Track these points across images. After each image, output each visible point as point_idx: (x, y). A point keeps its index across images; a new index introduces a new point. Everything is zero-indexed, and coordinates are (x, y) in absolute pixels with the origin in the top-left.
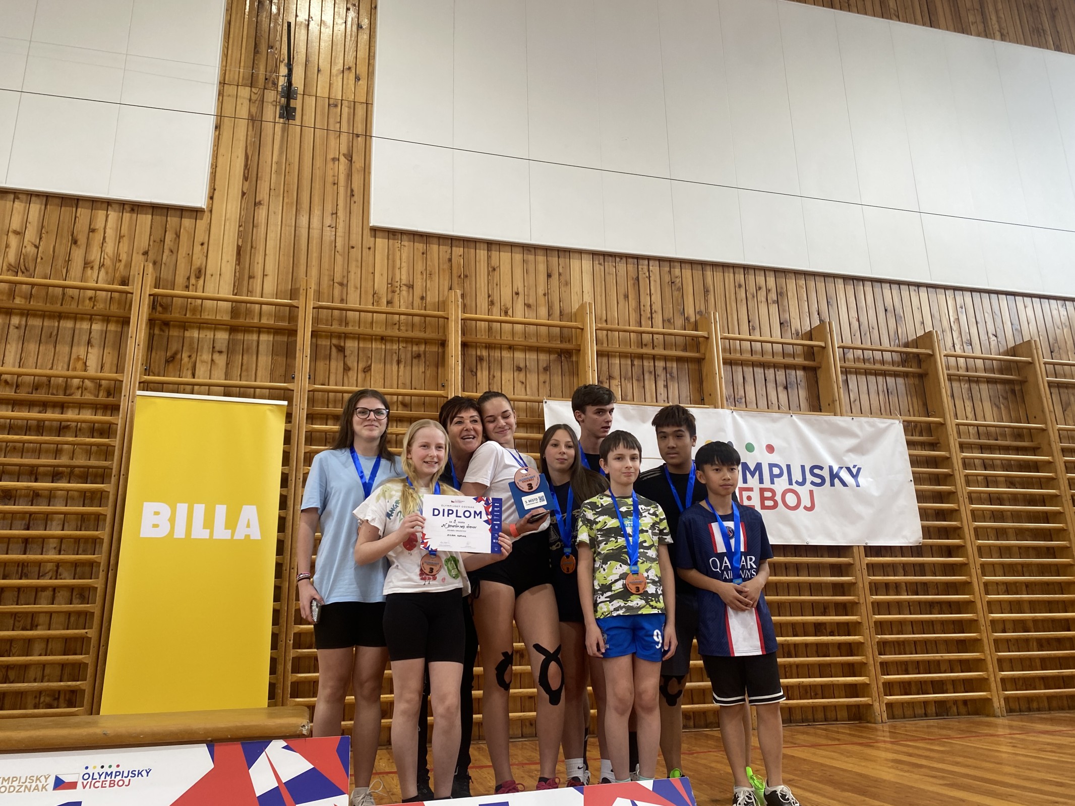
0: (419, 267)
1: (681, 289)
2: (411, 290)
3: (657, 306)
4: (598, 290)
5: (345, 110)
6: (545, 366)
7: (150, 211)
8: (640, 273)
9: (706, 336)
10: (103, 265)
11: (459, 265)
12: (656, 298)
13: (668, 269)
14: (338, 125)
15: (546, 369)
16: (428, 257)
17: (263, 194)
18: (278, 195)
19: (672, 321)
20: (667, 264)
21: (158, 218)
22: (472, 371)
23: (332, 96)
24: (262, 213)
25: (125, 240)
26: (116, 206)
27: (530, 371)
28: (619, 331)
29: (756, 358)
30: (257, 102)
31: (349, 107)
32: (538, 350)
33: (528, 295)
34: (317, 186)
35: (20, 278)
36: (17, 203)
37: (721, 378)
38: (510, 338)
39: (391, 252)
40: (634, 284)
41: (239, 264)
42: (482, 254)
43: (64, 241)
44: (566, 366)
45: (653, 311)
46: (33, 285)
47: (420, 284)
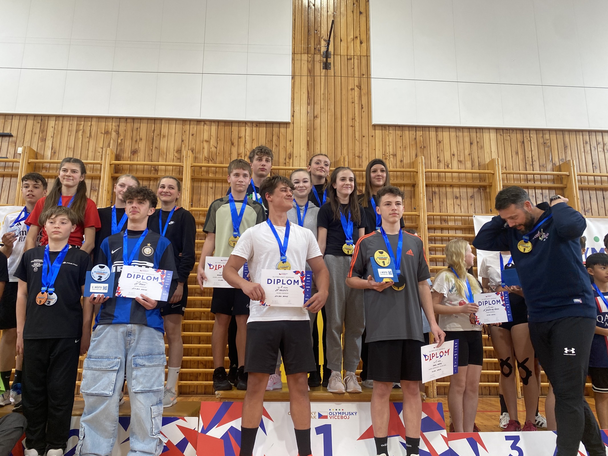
0: (399, 144)
1: (550, 147)
2: (395, 157)
3: (535, 158)
4: (500, 150)
5: (356, 61)
6: (471, 195)
7: (265, 125)
8: (525, 139)
9: (568, 174)
10: (246, 155)
11: (420, 141)
12: (535, 153)
13: (542, 135)
14: (353, 70)
15: (472, 197)
16: (404, 138)
17: (317, 111)
18: (325, 112)
19: (545, 166)
20: (541, 132)
21: (268, 129)
22: (430, 200)
23: (349, 54)
24: (318, 121)
25: (255, 141)
26: (249, 124)
27: (463, 199)
28: (514, 174)
29: (598, 185)
30: (311, 62)
31: (358, 59)
32: (467, 186)
33: (460, 156)
34: (344, 105)
35: (211, 164)
36: (205, 126)
37: (577, 199)
38: (451, 181)
39: (383, 137)
40: (521, 145)
41: (308, 150)
42: (433, 134)
43: (228, 144)
44: (483, 195)
45: (533, 160)
46: (216, 167)
47: (399, 153)
